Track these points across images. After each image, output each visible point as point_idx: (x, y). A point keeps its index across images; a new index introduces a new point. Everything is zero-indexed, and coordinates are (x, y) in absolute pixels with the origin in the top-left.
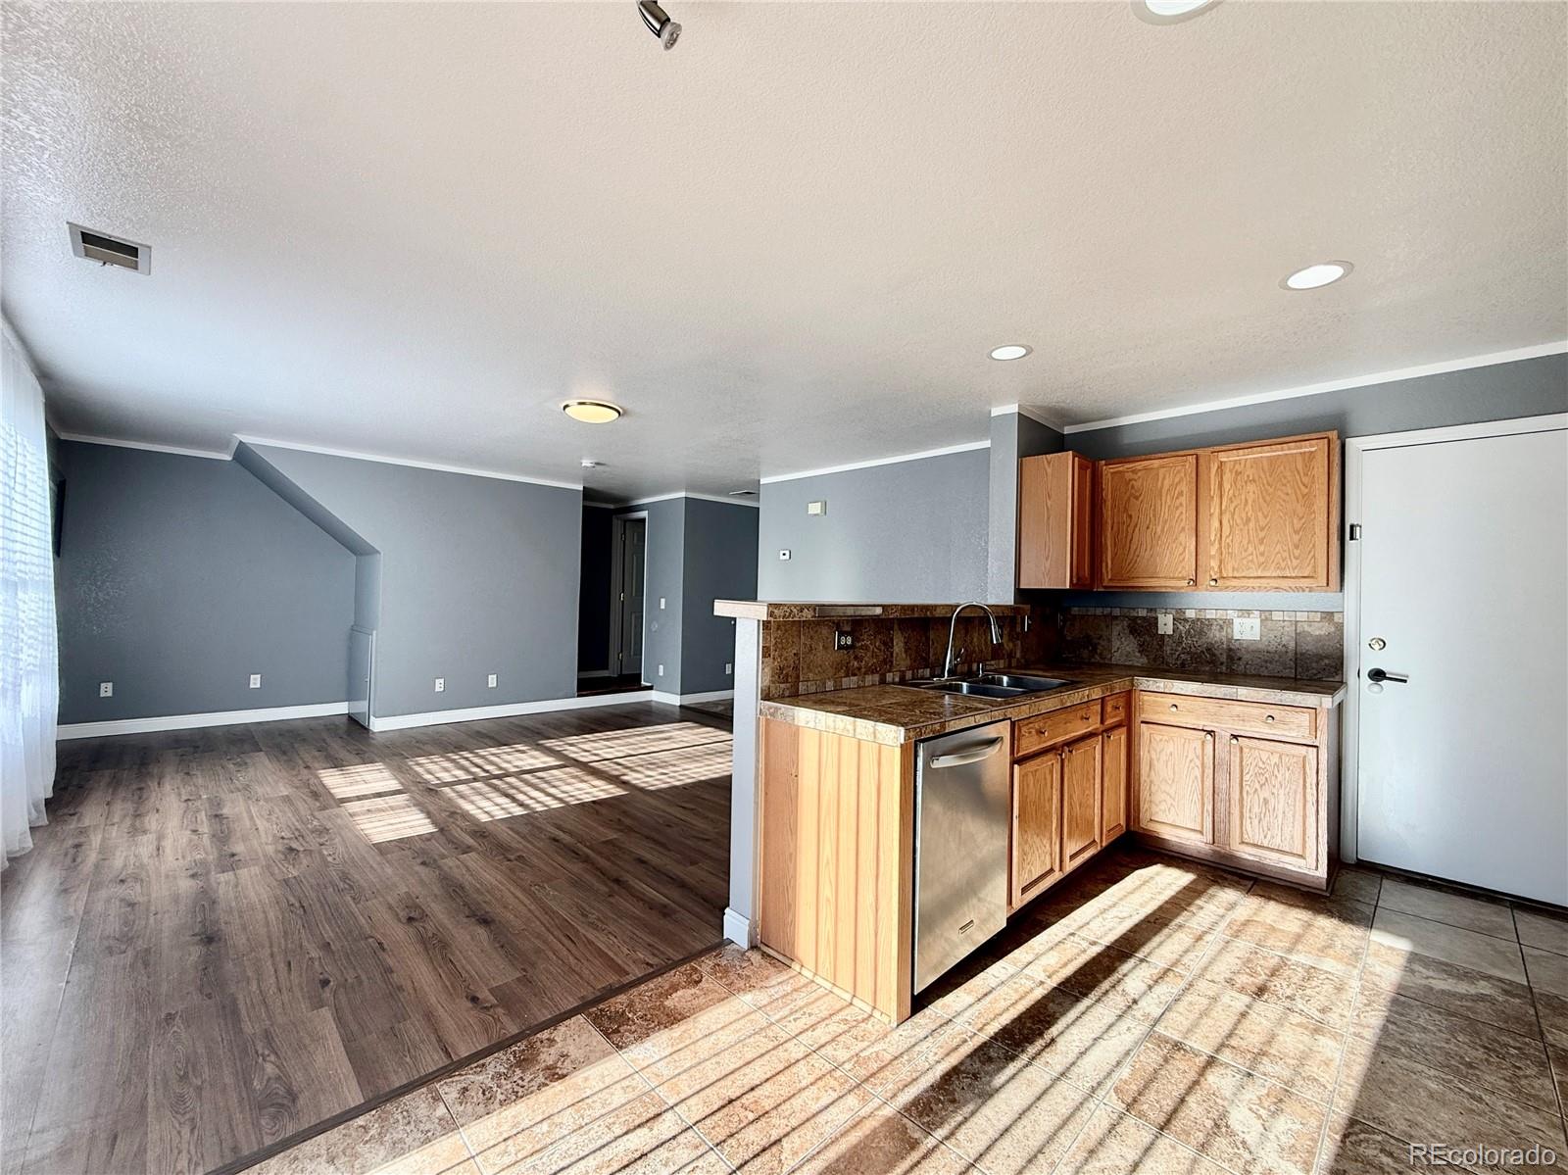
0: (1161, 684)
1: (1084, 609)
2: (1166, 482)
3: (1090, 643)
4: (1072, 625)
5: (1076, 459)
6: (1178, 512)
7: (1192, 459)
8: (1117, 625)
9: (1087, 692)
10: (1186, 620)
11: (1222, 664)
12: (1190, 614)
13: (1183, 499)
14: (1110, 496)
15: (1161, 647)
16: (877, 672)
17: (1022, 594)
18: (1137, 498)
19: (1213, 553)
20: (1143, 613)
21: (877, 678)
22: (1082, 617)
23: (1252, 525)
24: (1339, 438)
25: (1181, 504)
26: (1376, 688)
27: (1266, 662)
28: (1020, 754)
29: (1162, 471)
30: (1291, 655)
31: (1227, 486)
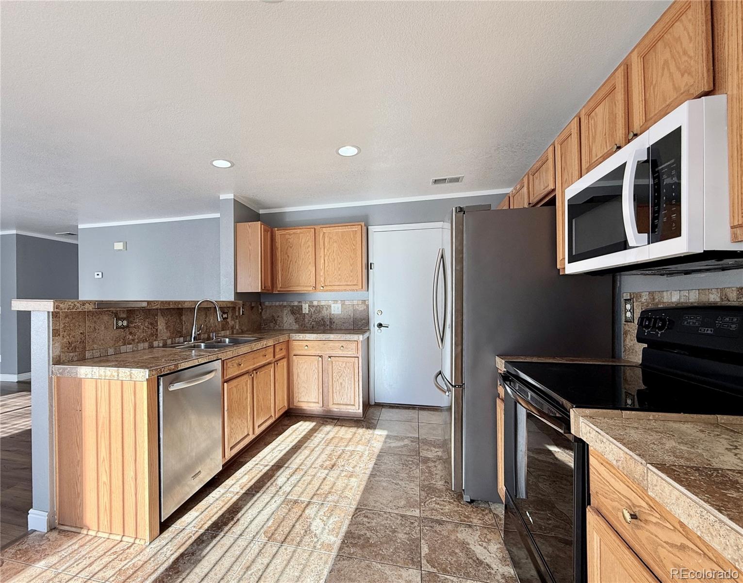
0: (301, 336)
1: (271, 303)
2: (303, 241)
3: (274, 320)
4: (266, 311)
5: (262, 226)
6: (308, 255)
7: (313, 230)
8: (286, 310)
9: (265, 343)
10: (313, 306)
11: (328, 325)
12: (315, 303)
13: (310, 249)
14: (279, 246)
15: (304, 319)
16: (147, 341)
17: (238, 295)
18: (291, 247)
19: (322, 274)
20: (296, 304)
21: (146, 345)
22: (270, 306)
23: (336, 261)
24: (365, 225)
25: (309, 251)
26: (379, 331)
27: (343, 323)
28: (227, 378)
29: (301, 235)
30: (352, 319)
31: (326, 244)
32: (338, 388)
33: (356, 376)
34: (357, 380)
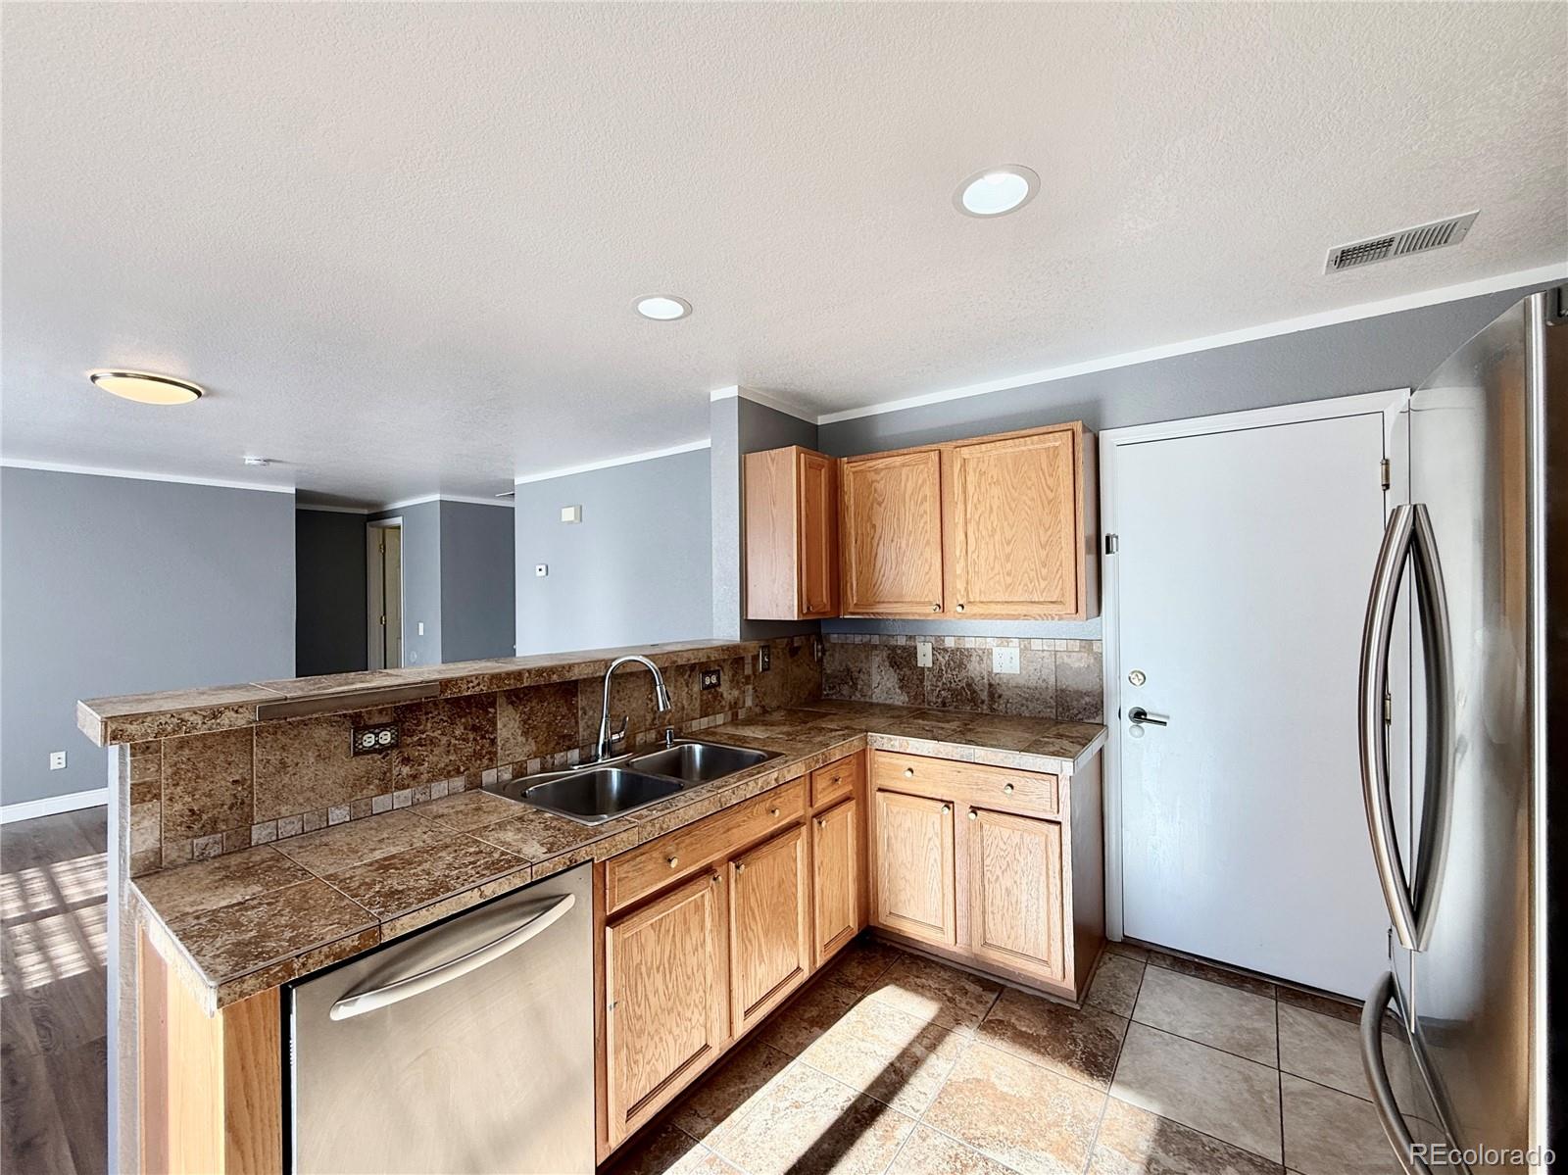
0: (898, 742)
1: (843, 636)
2: (909, 484)
3: (849, 677)
4: (832, 655)
5: (802, 455)
6: (922, 521)
7: (934, 456)
8: (877, 656)
9: (775, 775)
10: (945, 650)
11: (983, 702)
12: (950, 643)
13: (927, 506)
14: (852, 502)
15: (922, 681)
16: (458, 772)
17: (750, 626)
18: (880, 504)
19: (958, 572)
20: (902, 641)
21: (459, 783)
22: (842, 645)
23: (997, 537)
24: (1085, 429)
25: (925, 512)
26: (1137, 731)
27: (1027, 700)
28: (615, 910)
29: (904, 471)
30: (1051, 691)
31: (971, 489)
32: (998, 902)
33: (1051, 879)
34: (1055, 890)
